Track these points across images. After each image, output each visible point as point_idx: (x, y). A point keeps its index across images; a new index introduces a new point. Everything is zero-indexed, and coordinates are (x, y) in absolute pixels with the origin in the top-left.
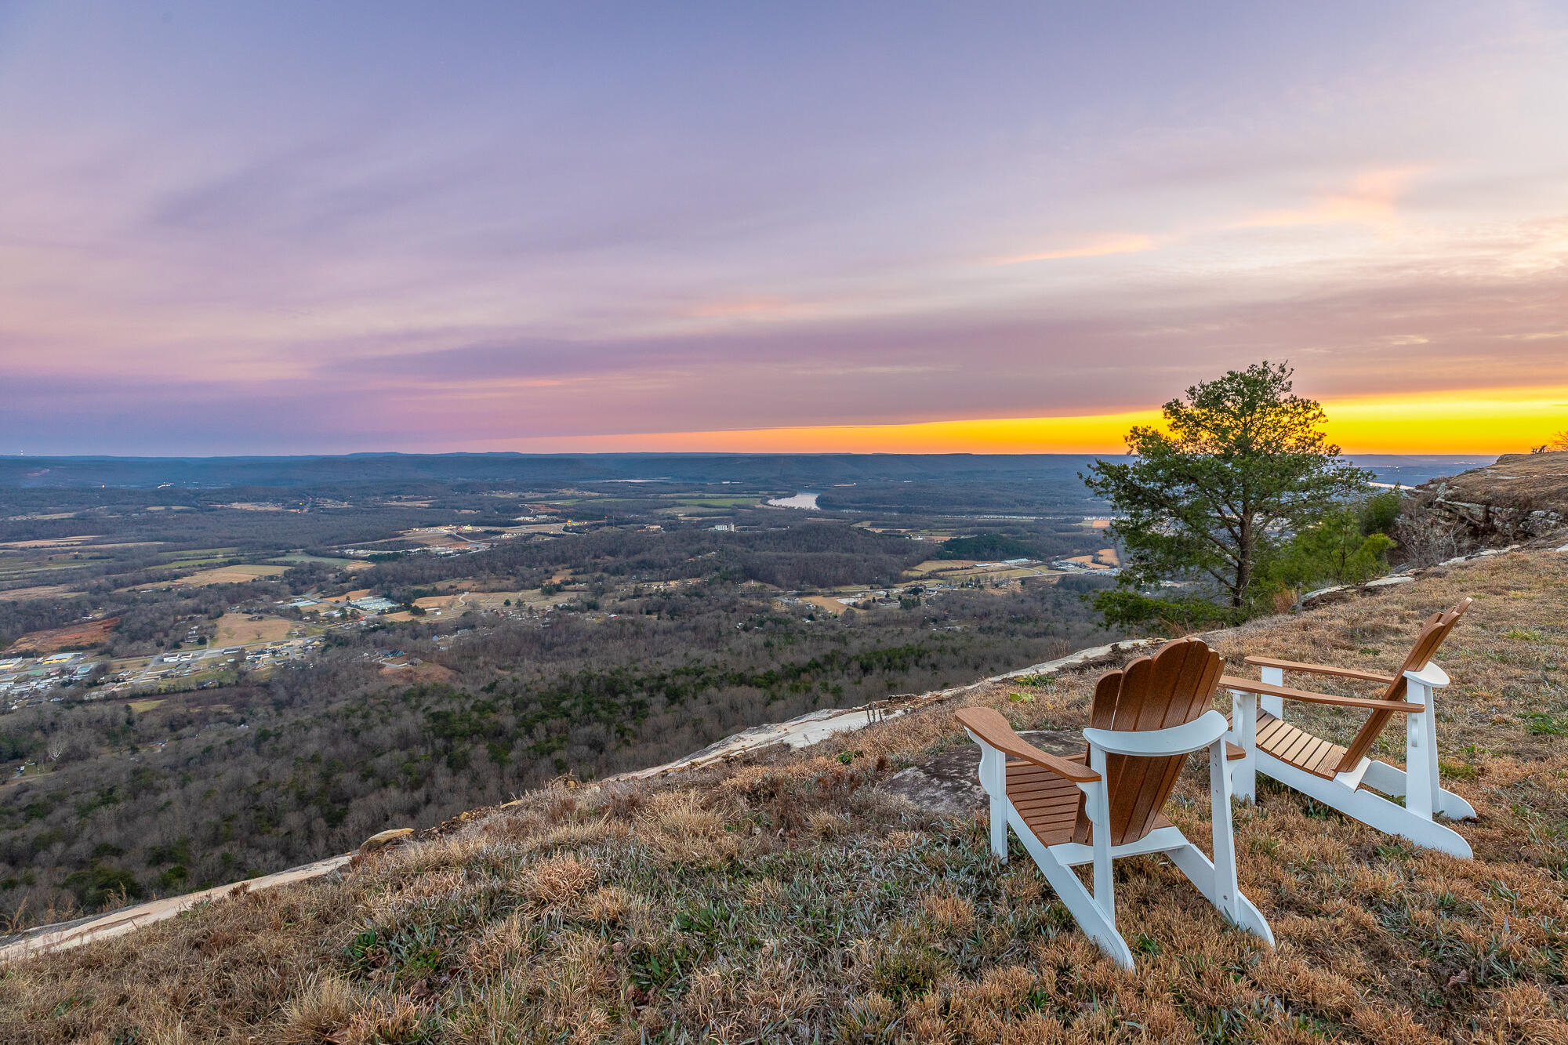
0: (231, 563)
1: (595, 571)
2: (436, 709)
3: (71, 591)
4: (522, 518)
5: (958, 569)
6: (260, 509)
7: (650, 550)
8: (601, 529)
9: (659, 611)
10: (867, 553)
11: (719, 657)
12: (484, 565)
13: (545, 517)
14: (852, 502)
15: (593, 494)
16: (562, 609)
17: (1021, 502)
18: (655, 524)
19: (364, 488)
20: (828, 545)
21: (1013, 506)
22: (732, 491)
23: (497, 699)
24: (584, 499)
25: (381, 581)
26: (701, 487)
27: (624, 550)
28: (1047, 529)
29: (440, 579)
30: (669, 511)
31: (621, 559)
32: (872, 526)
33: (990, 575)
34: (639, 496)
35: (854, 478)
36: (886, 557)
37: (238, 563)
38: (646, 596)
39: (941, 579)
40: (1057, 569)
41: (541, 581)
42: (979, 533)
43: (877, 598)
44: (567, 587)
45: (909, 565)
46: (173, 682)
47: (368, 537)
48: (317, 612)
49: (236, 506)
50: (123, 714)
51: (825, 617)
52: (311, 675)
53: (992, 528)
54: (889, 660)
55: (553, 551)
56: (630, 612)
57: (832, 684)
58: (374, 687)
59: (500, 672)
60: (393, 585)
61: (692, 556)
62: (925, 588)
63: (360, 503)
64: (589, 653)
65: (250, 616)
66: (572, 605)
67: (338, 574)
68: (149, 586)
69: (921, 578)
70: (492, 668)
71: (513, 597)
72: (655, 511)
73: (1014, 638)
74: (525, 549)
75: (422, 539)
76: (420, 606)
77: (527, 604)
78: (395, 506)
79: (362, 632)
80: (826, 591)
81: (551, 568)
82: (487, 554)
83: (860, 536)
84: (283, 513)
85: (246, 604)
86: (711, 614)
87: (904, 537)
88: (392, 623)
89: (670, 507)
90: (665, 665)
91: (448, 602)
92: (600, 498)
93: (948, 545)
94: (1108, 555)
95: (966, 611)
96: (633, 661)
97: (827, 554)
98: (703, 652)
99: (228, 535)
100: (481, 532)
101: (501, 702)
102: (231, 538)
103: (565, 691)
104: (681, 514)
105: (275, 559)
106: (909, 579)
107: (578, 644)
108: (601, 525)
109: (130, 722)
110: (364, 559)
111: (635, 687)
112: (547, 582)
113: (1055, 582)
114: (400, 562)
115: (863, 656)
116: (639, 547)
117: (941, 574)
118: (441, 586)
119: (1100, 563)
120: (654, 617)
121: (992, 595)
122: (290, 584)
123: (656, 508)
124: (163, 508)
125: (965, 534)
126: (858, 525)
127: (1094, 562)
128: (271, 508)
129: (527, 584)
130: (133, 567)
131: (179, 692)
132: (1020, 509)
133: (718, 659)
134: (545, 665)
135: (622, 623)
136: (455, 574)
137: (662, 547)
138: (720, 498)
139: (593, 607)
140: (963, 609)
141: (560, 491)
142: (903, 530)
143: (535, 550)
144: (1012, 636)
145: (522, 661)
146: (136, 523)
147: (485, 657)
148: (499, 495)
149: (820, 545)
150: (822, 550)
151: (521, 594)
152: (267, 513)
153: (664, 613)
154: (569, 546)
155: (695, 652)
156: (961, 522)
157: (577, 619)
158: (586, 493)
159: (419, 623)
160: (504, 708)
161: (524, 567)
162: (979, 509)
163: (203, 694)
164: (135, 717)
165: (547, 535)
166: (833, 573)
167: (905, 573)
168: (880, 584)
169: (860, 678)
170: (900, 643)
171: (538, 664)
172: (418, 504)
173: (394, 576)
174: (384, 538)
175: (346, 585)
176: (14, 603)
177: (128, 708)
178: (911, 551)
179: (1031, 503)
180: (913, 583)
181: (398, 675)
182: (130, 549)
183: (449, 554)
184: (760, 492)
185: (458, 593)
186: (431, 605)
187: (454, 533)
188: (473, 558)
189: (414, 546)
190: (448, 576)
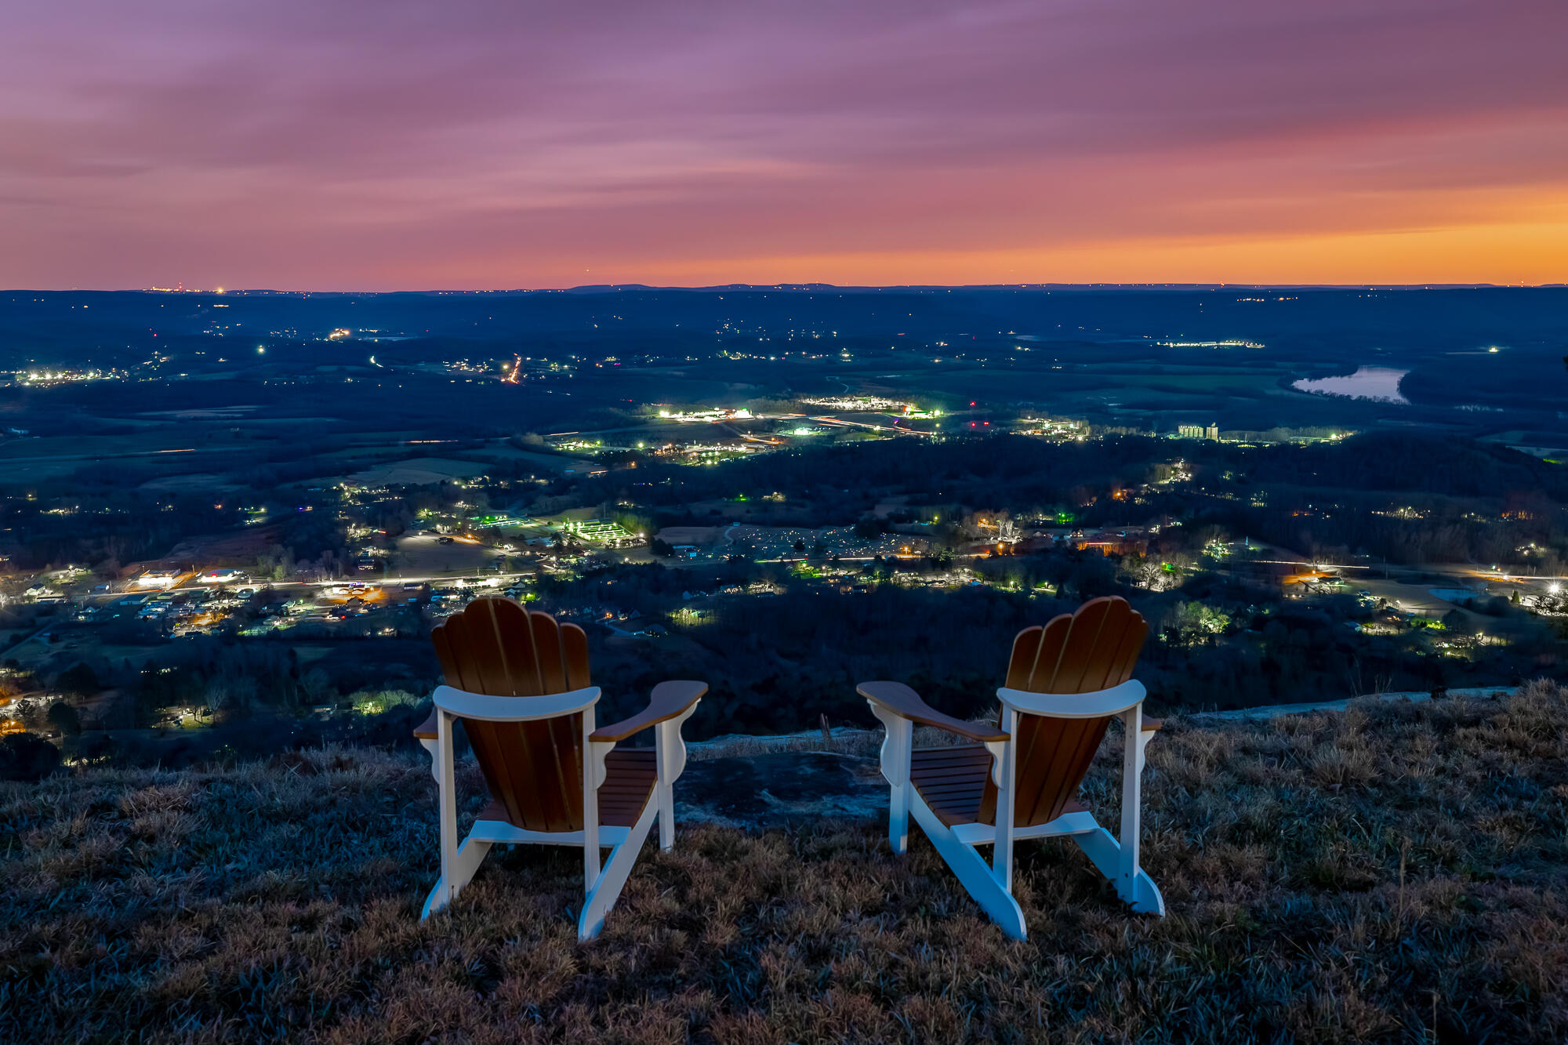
0: (415, 454)
8: (964, 425)
9: (1059, 582)
14: (1487, 390)
15: (954, 361)
22: (1219, 362)
29: (698, 497)
41: (858, 513)
44: (900, 526)
50: (287, 662)
55: (878, 461)
59: (783, 662)
67: (552, 480)
71: (810, 536)
74: (831, 455)
77: (832, 551)
79: (583, 575)
80: (1405, 570)
81: (874, 491)
82: (770, 460)
83: (1495, 462)
88: (625, 565)
89: (1094, 389)
91: (709, 537)
100: (763, 423)
104: (1113, 401)
105: (471, 453)
107: (911, 628)
108: (964, 418)
109: (293, 673)
112: (866, 515)
116: (1031, 460)
120: (1051, 591)
122: (489, 492)
126: (1491, 440)
129: (832, 515)
130: (304, 454)
135: (991, 597)
136: (719, 491)
137: (1073, 463)
138: (1193, 373)
139: (943, 563)
141: (896, 354)
143: (848, 458)
145: (818, 647)
149: (1401, 477)
151: (821, 532)
154: (907, 453)
158: (941, 359)
159: (663, 568)
161: (830, 487)
164: (300, 667)
165: (869, 431)
175: (562, 498)
176: (175, 495)
177: (293, 656)
181: (630, 647)
184: (1279, 364)
185: (724, 524)
186: (682, 541)
187: (721, 422)
188: (749, 466)
189: (661, 440)
190: (709, 494)
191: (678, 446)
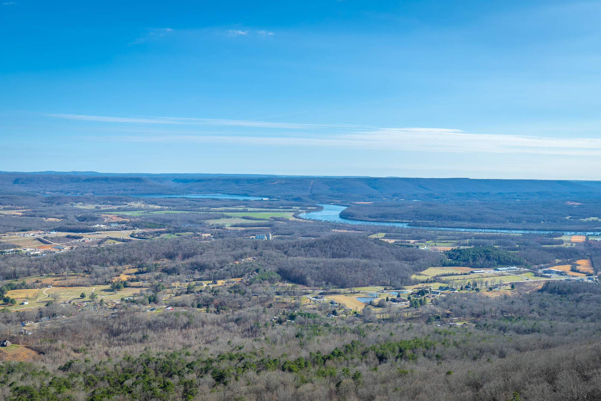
1: (156, 271)
2: (21, 384)
4: (97, 226)
5: (457, 275)
7: (201, 254)
8: (162, 236)
9: (207, 306)
10: (381, 260)
11: (257, 346)
12: (65, 264)
13: (116, 225)
14: (370, 217)
15: (157, 207)
16: (127, 301)
17: (511, 219)
18: (206, 233)
20: (349, 253)
21: (504, 222)
22: (270, 207)
23: (71, 376)
24: (149, 210)
26: (245, 202)
27: (180, 253)
28: (532, 242)
29: (29, 275)
30: (220, 222)
31: (179, 262)
32: (386, 237)
33: (485, 280)
34: (194, 209)
35: (370, 197)
36: (397, 263)
38: (198, 292)
39: (444, 282)
40: (541, 276)
41: (111, 277)
42: (476, 244)
43: (390, 298)
44: (133, 284)
45: (417, 270)
51: (346, 313)
53: (486, 241)
54: (401, 351)
55: (122, 253)
56: (182, 306)
57: (353, 371)
59: (75, 354)
61: (236, 259)
62: (430, 290)
64: (149, 339)
66: (136, 298)
69: (427, 282)
70: (68, 350)
71: (89, 291)
72: (206, 221)
73: (506, 334)
74: (98, 251)
75: (16, 242)
76: (12, 297)
77: (99, 298)
80: (347, 290)
81: (120, 268)
82: (68, 255)
83: (376, 245)
86: (251, 308)
87: (412, 246)
89: (219, 218)
90: (212, 351)
91: (34, 295)
92: (161, 210)
93: (450, 255)
94: (583, 264)
95: (466, 310)
96: (186, 347)
97: (349, 260)
98: (244, 340)
100: (64, 237)
101: (75, 379)
103: (128, 372)
104: (227, 223)
106: (416, 282)
107: (140, 332)
108: (161, 233)
111: (187, 369)
112: (115, 279)
113: (540, 287)
115: (379, 346)
116: (193, 251)
117: (444, 278)
118: (29, 281)
119: (578, 271)
120: (204, 309)
121: (487, 297)
123: (208, 219)
125: (464, 245)
126: (374, 236)
127: (573, 270)
129: (99, 280)
132: (509, 225)
133: (257, 347)
134: (112, 349)
135: (177, 314)
136: (41, 271)
137: (211, 251)
138: (260, 211)
139: (153, 300)
140: (462, 308)
141: (129, 204)
142: (412, 241)
143: (107, 252)
144: (505, 331)
145: (94, 345)
147: (63, 340)
148: (79, 206)
149: (342, 252)
150: (344, 256)
151: (94, 288)
153: (213, 309)
154: (135, 249)
155: (237, 340)
156: (461, 235)
157: (139, 310)
158: (151, 206)
159: (10, 311)
160: (77, 383)
161: (98, 266)
162: (475, 224)
165: (116, 239)
166: (354, 275)
167: (413, 277)
168: (393, 286)
169: (376, 366)
170: (409, 336)
171: (106, 348)
172: (14, 212)
178: (418, 258)
179: (518, 221)
180: (420, 285)
183: (37, 255)
184: (294, 207)
185: (43, 287)
186: (20, 297)
187: (41, 237)
188: (57, 258)
189: (8, 247)
190: (35, 272)
191: (18, 249)
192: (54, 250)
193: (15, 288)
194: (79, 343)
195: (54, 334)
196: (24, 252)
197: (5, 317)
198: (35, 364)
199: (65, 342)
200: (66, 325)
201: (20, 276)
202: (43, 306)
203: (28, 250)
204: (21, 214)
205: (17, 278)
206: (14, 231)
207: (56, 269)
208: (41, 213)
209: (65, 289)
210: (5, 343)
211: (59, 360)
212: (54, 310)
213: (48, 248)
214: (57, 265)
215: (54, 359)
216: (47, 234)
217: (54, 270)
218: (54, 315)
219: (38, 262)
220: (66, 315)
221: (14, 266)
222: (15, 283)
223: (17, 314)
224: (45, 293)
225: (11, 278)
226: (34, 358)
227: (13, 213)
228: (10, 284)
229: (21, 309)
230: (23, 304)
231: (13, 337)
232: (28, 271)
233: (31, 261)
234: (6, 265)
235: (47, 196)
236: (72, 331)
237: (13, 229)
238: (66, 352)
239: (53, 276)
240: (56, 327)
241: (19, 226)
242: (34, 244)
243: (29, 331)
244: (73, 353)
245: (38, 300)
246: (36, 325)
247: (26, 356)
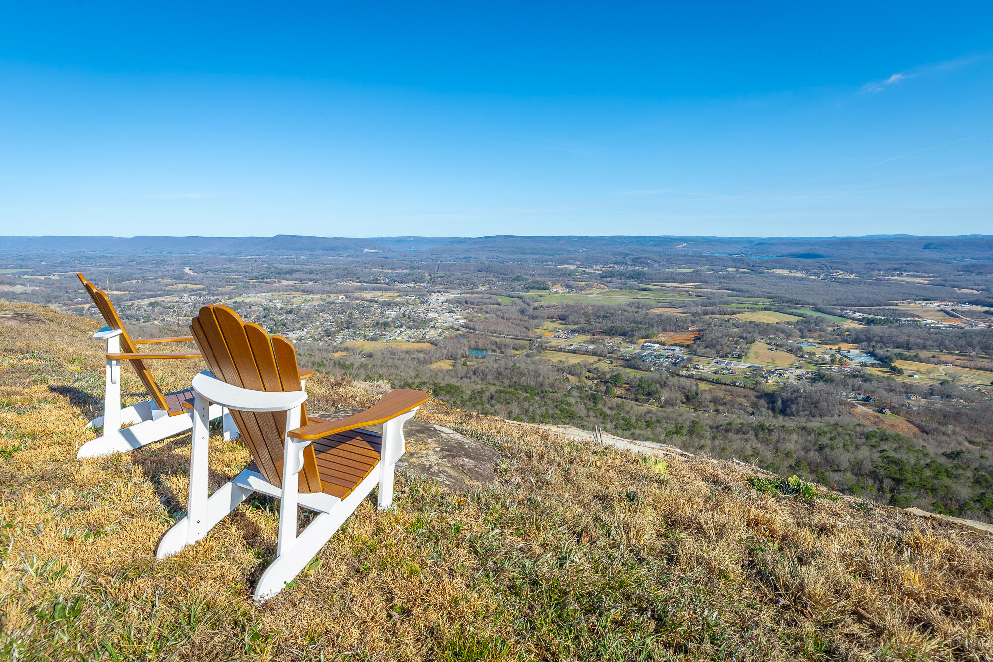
0: (766, 309)
2: (892, 454)
3: (684, 313)
6: (793, 274)
12: (976, 343)
19: (871, 263)
23: (957, 467)
25: (869, 340)
29: (925, 347)
37: (770, 310)
46: (720, 376)
47: (866, 303)
48: (814, 353)
49: (776, 271)
50: (694, 388)
52: (801, 397)
58: (845, 419)
60: (879, 345)
63: (865, 276)
65: (770, 347)
67: (836, 328)
68: (719, 316)
75: (917, 311)
76: (899, 367)
78: (896, 280)
79: (845, 376)
82: (982, 333)
84: (806, 278)
85: (770, 338)
88: (871, 375)
99: (768, 290)
100: (980, 312)
101: (960, 471)
102: (769, 293)
105: (792, 311)
109: (697, 394)
110: (858, 320)
114: (889, 327)
118: (923, 354)
122: (800, 330)
124: (735, 269)
128: (798, 274)
130: (714, 304)
131: (722, 384)
136: (941, 346)
146: (720, 277)
147: (955, 426)
152: (795, 278)
159: (895, 381)
160: (962, 477)
163: (734, 389)
164: (699, 391)
173: (881, 337)
174: (879, 306)
175: (840, 338)
176: (661, 315)
177: (697, 385)
181: (866, 416)
182: (714, 293)
183: (939, 328)
185: (940, 363)
186: (910, 368)
187: (949, 309)
188: (965, 334)
189: (905, 315)
190: (933, 346)
191: (916, 319)
192: (963, 326)
193: (905, 359)
194: (977, 434)
195: (945, 417)
196: (924, 323)
197: (889, 386)
198: (915, 440)
199: (958, 429)
200: (963, 411)
201: (914, 347)
202: (936, 383)
203: (929, 321)
204: (926, 282)
205: (910, 348)
206: (915, 300)
207: (961, 346)
208: (953, 283)
209: (969, 371)
210: (884, 411)
211: (946, 445)
212: (950, 391)
213: (955, 322)
214: (964, 342)
215: (940, 443)
216: (956, 307)
217: (957, 347)
218: (949, 396)
219: (939, 336)
220: (965, 400)
221: (909, 336)
222: (907, 353)
223: (903, 385)
224: (942, 371)
225: (903, 348)
226: (915, 435)
227: (917, 281)
228: (900, 354)
229: (909, 381)
230: (912, 376)
231: (894, 407)
232: (925, 343)
233: (930, 334)
234: (899, 334)
235: (964, 263)
236: (970, 419)
237: (914, 297)
238: (957, 440)
239: (956, 355)
240: (948, 409)
241: (922, 294)
242: (938, 316)
243: (914, 406)
244: (966, 444)
245: (931, 376)
246: (924, 402)
247: (906, 430)
